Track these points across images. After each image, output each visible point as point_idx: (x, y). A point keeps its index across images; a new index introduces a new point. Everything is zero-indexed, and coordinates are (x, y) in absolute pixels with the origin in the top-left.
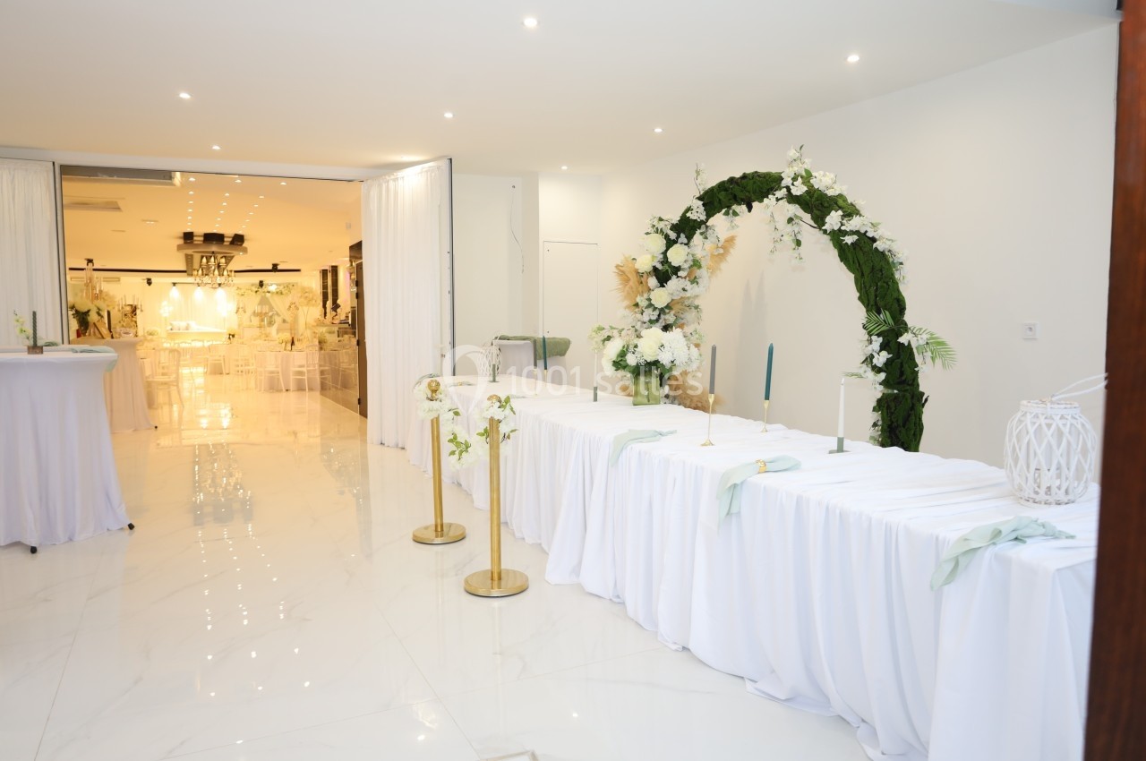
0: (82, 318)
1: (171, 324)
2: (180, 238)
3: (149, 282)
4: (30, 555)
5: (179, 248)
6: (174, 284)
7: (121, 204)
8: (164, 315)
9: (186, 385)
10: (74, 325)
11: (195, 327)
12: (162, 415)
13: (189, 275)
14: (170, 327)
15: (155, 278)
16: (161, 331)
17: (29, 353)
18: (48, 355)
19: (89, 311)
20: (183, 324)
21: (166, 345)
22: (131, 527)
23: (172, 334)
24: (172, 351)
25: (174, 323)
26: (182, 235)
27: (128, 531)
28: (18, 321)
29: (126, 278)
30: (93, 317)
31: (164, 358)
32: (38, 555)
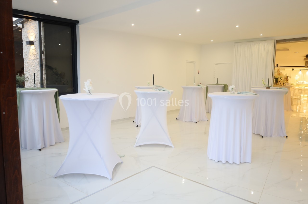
0: (277, 80)
1: (298, 82)
2: (305, 56)
3: (293, 70)
4: (261, 138)
5: (304, 59)
6: (300, 70)
7: (289, 49)
8: (296, 79)
9: (302, 100)
10: (275, 81)
11: (305, 82)
12: (294, 107)
13: (305, 67)
14: (298, 83)
15: (295, 69)
16: (295, 84)
17: (266, 88)
18: (271, 89)
19: (278, 78)
20: (302, 82)
21: (297, 88)
22: (287, 137)
23: (298, 85)
24: (299, 90)
25: (299, 81)
26: (306, 55)
27: (286, 138)
28: (263, 81)
29: (286, 69)
30: (279, 80)
31: (296, 91)
32: (263, 138)
